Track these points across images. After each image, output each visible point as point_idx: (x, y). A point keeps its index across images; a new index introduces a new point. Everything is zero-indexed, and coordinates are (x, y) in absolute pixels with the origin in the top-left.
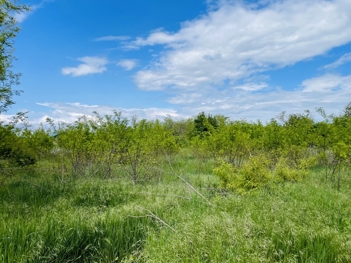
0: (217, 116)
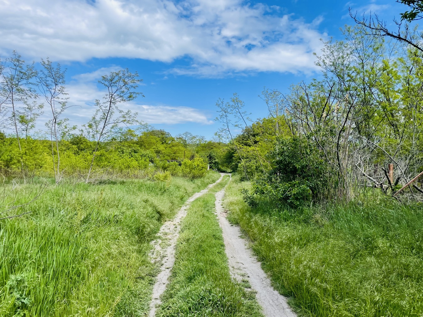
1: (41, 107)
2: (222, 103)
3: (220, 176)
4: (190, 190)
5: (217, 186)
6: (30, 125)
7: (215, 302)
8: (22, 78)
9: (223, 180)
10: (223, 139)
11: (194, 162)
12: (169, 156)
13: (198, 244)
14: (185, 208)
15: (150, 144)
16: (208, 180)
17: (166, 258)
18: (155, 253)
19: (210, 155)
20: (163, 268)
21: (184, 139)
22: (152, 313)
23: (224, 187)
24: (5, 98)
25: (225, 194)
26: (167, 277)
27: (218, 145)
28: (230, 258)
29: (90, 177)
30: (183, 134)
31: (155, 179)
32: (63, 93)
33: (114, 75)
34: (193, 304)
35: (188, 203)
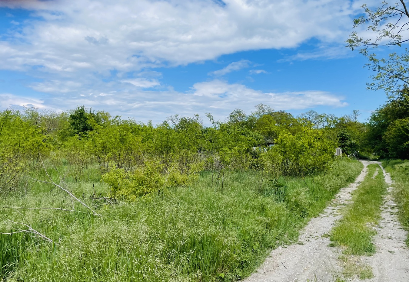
0: (100, 112)
3: (362, 166)
9: (369, 174)
19: (342, 134)
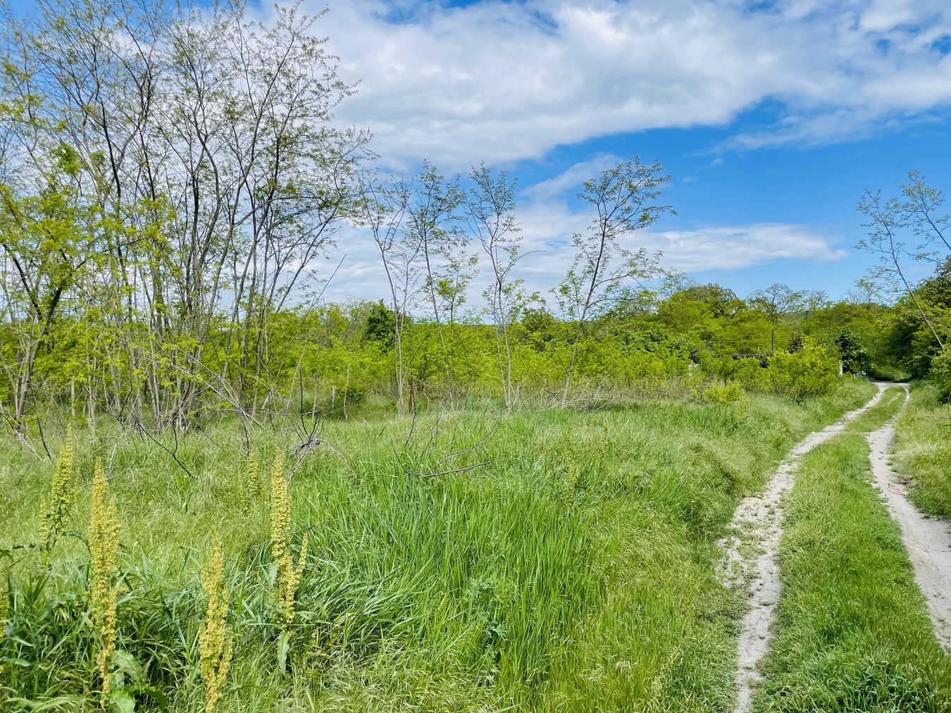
1: (474, 260)
2: (876, 201)
3: (877, 391)
4: (796, 424)
5: (870, 416)
6: (457, 298)
7: (906, 696)
8: (440, 210)
9: (885, 400)
10: (881, 293)
11: (800, 358)
12: (734, 345)
13: (838, 555)
14: (787, 468)
15: (687, 320)
16: (841, 401)
17: (759, 581)
18: (729, 567)
19: (843, 337)
20: (753, 602)
21: (769, 301)
22: (744, 697)
23: (890, 417)
24: (413, 252)
25: (897, 436)
26: (766, 625)
27: (865, 310)
28: (930, 596)
29: (569, 397)
30: (767, 291)
31: (705, 398)
32: (512, 228)
33: (610, 175)
34: (849, 693)
35: (794, 456)
